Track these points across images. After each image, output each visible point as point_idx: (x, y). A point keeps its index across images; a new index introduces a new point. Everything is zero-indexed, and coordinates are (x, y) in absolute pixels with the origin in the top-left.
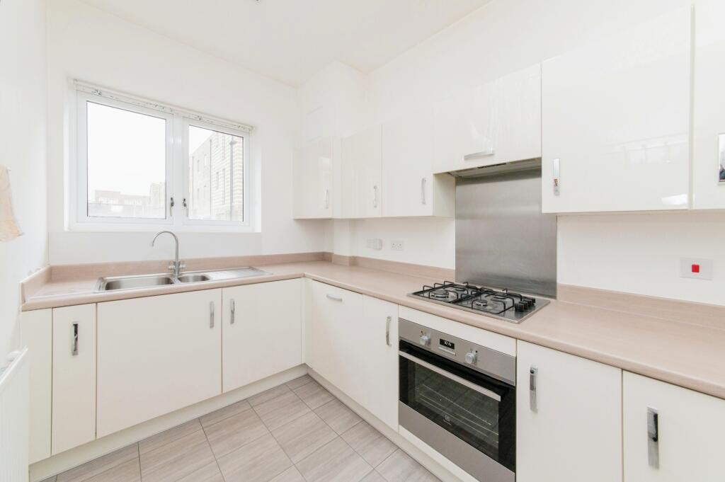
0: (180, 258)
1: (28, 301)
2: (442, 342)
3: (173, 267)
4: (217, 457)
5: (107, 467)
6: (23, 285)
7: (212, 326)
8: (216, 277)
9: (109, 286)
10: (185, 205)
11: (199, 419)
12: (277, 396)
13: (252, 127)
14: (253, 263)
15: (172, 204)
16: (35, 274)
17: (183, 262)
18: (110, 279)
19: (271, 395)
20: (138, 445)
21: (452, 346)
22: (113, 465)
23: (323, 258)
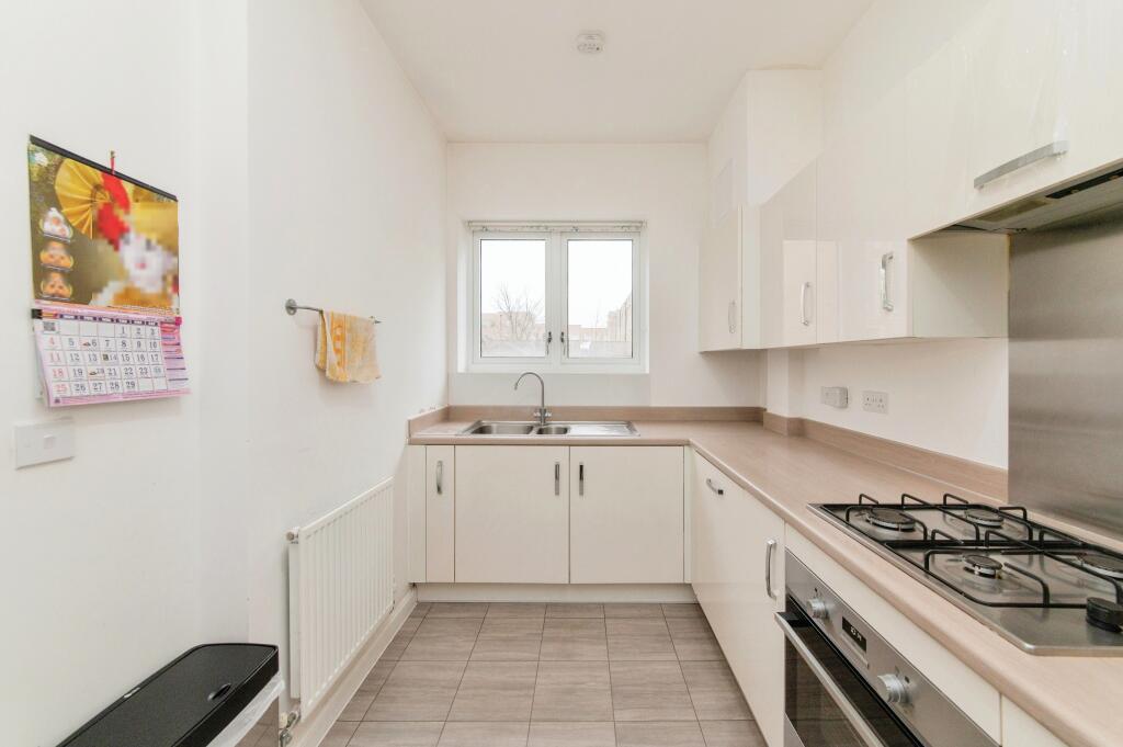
0: (545, 404)
1: (414, 436)
2: (846, 626)
3: (539, 414)
4: (542, 658)
5: (462, 615)
6: (409, 421)
7: (557, 493)
8: (578, 431)
9: (482, 430)
10: (562, 340)
11: (547, 606)
12: (642, 618)
13: (641, 222)
14: (632, 417)
15: (550, 340)
16: (427, 412)
17: (551, 409)
18: (485, 423)
19: (635, 612)
20: (487, 605)
21: (862, 643)
22: (466, 615)
23: (753, 418)
